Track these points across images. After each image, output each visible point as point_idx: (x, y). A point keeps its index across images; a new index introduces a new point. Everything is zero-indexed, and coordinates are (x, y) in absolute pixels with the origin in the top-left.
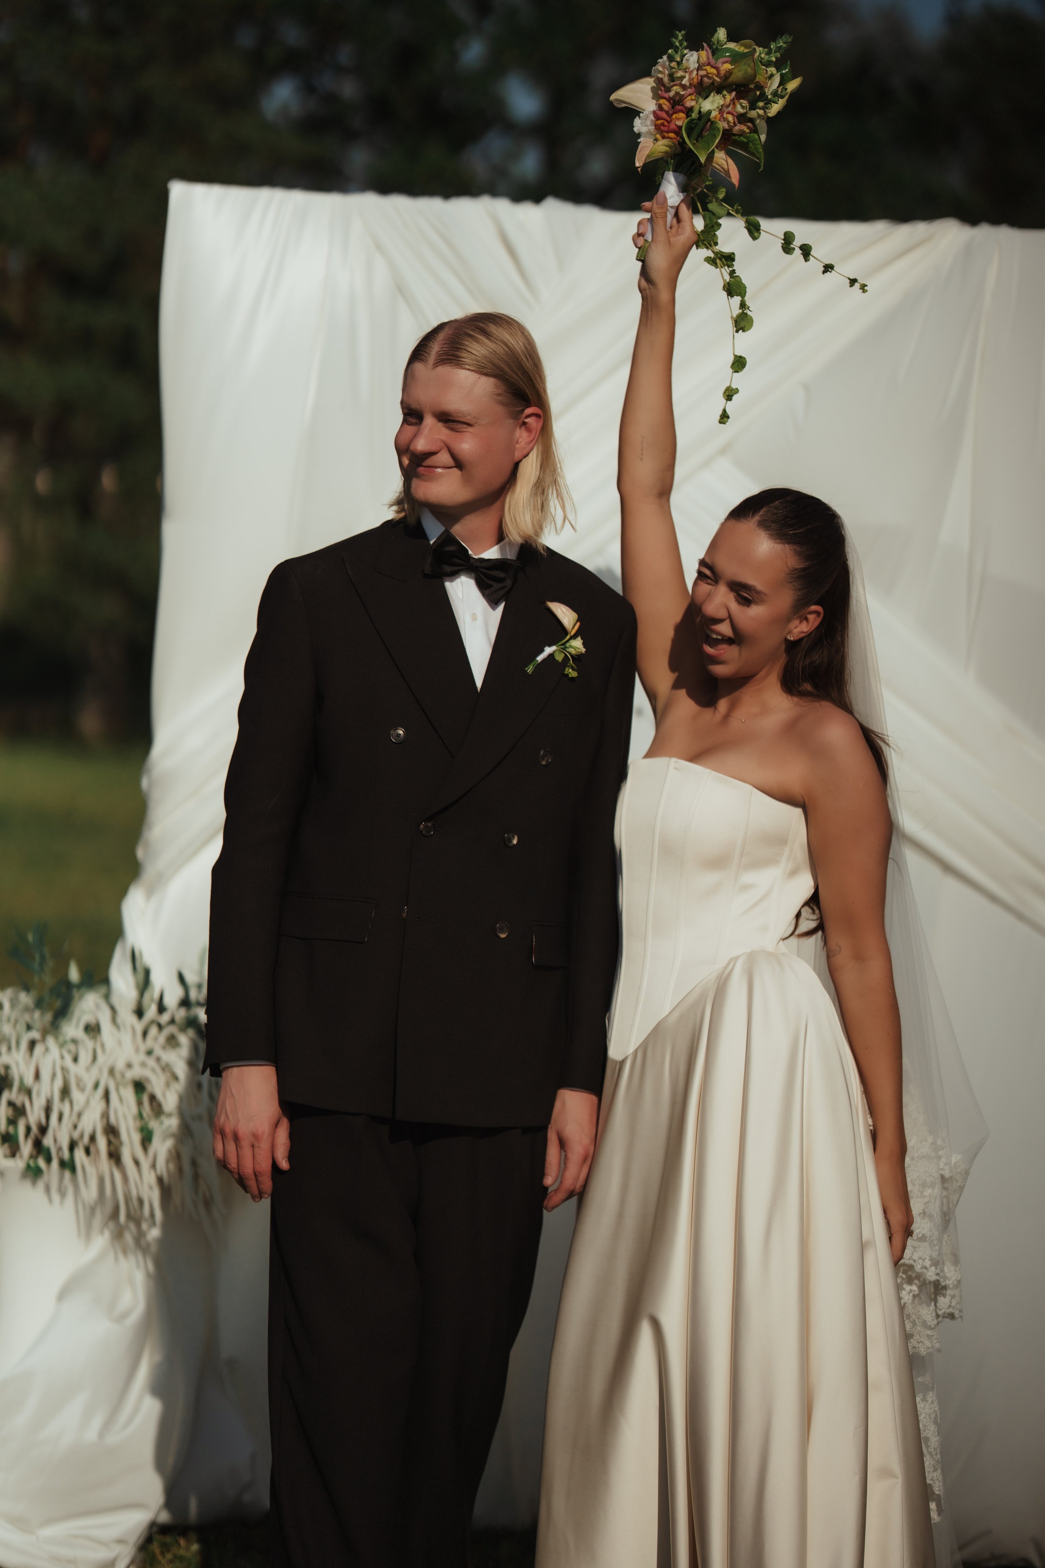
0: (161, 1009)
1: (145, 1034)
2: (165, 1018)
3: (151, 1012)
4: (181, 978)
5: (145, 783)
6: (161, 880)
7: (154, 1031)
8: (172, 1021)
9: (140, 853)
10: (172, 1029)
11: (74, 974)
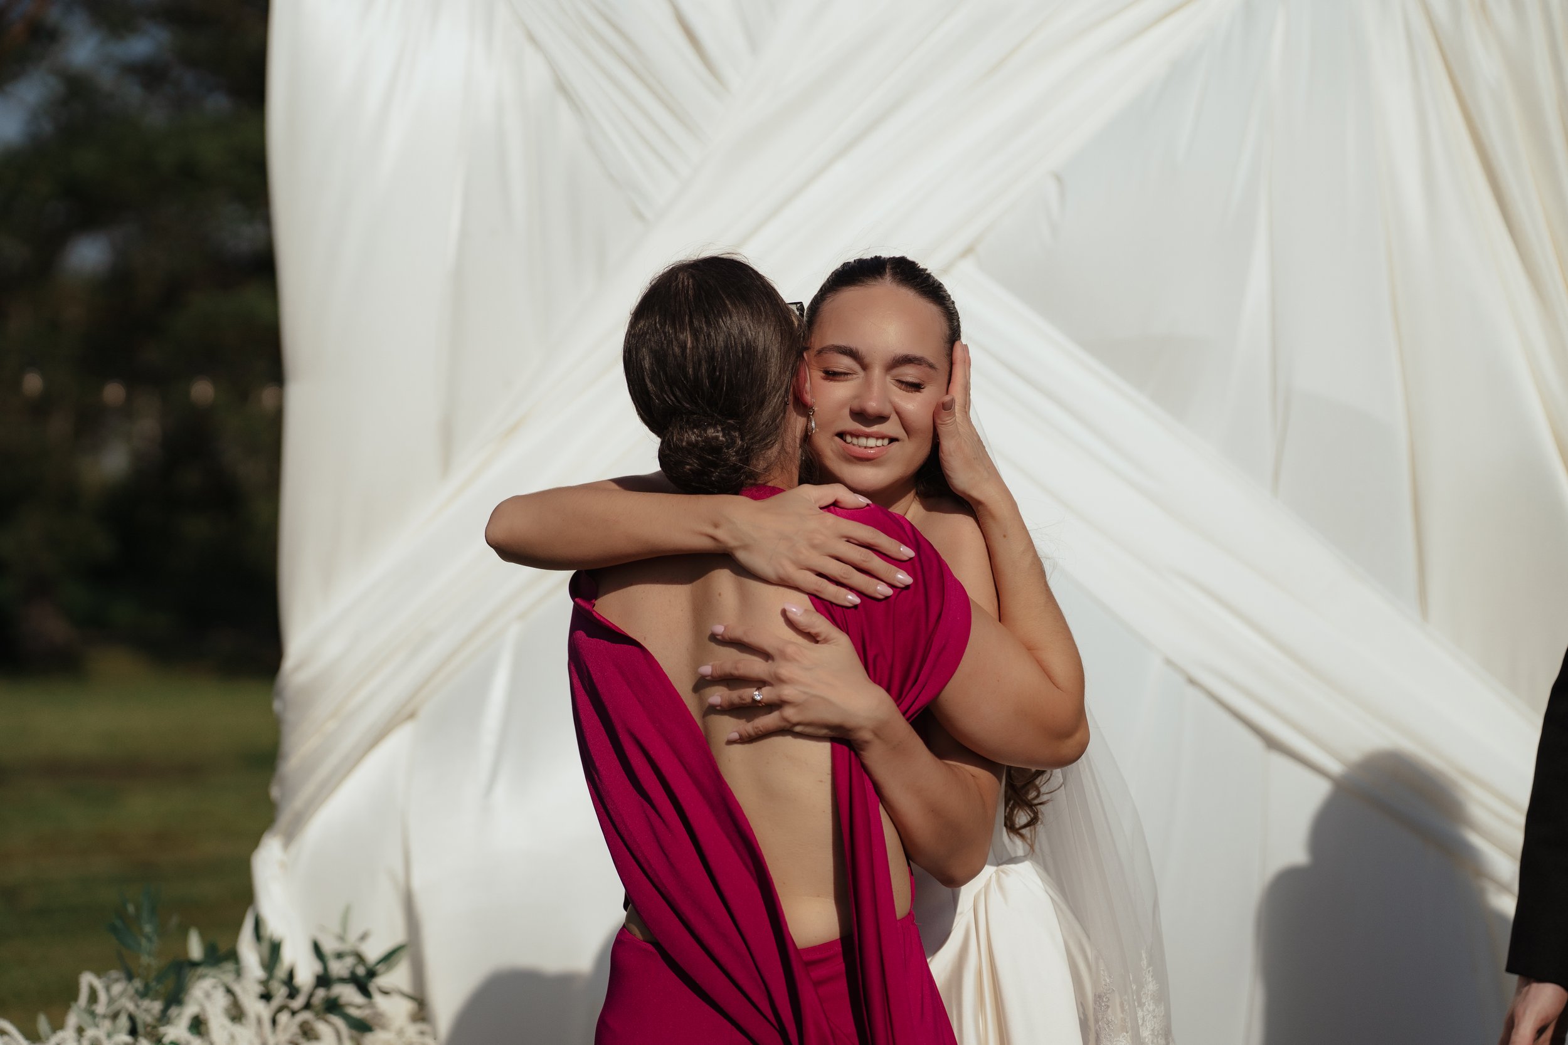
0: (293, 992)
1: (274, 1022)
2: (298, 1003)
3: (281, 992)
4: (318, 950)
5: (277, 705)
6: (300, 821)
7: (284, 1018)
8: (307, 1006)
9: (275, 792)
10: (306, 1016)
11: (195, 949)
